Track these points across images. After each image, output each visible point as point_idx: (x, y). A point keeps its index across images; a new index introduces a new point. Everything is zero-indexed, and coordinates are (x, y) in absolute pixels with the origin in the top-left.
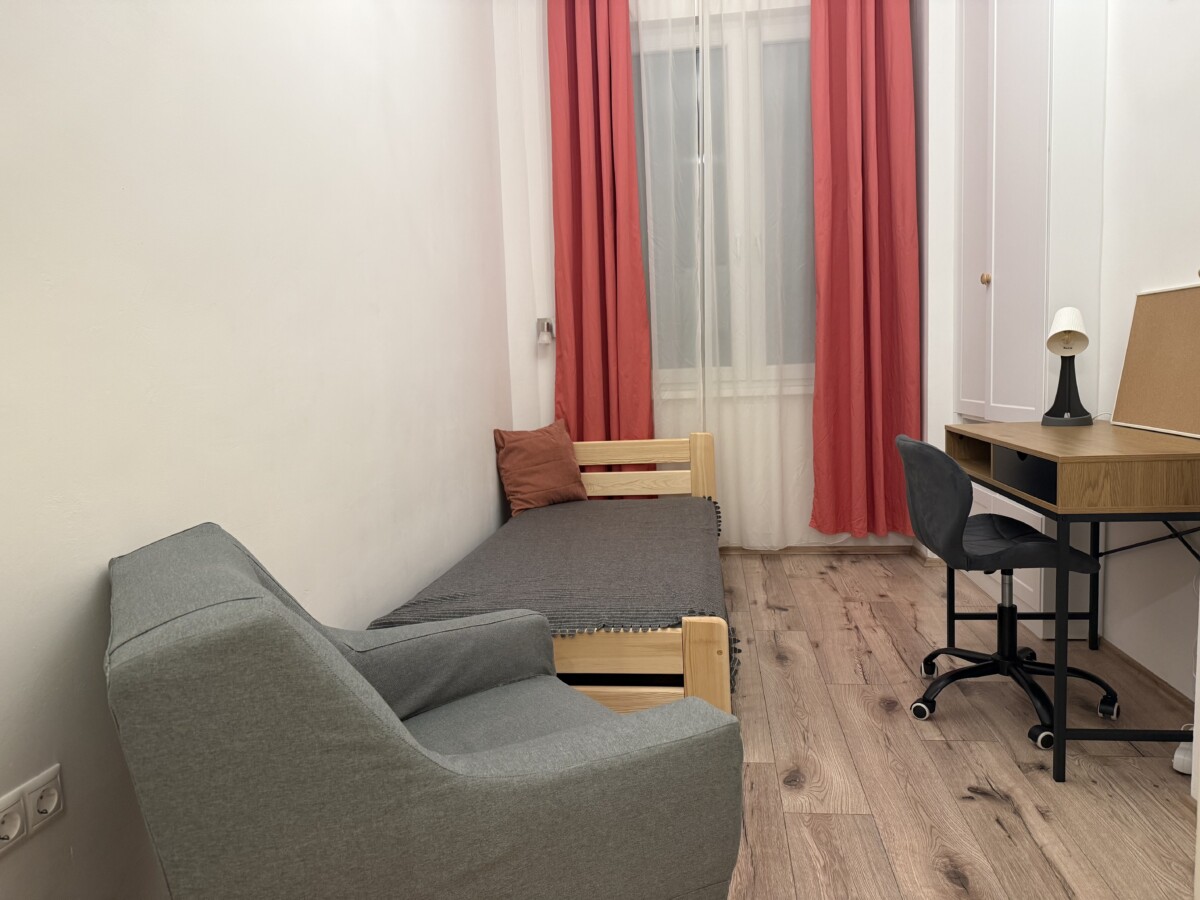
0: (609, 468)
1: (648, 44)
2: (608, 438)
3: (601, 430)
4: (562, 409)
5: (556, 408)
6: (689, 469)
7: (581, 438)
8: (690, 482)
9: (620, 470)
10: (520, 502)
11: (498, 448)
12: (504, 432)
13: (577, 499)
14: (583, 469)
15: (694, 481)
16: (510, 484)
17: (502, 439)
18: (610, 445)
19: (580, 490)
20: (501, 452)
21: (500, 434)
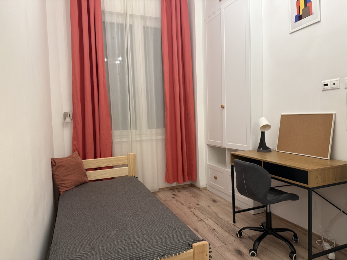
0: (96, 169)
1: (108, 19)
2: (95, 157)
3: (93, 155)
4: (76, 147)
5: (73, 147)
6: (127, 166)
7: (84, 158)
8: (127, 171)
9: (101, 169)
10: (64, 188)
11: (53, 166)
12: (55, 159)
13: (85, 183)
14: (87, 170)
15: (129, 171)
16: (59, 181)
17: (55, 162)
18: (97, 160)
19: (86, 179)
20: (54, 167)
21: (54, 160)
